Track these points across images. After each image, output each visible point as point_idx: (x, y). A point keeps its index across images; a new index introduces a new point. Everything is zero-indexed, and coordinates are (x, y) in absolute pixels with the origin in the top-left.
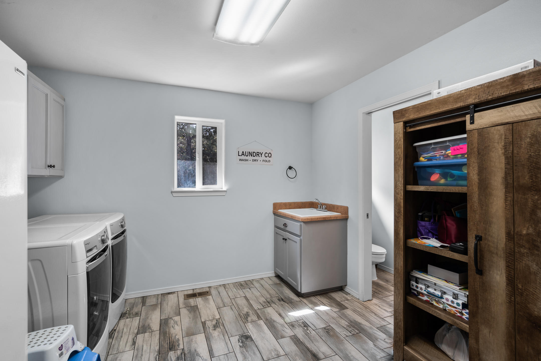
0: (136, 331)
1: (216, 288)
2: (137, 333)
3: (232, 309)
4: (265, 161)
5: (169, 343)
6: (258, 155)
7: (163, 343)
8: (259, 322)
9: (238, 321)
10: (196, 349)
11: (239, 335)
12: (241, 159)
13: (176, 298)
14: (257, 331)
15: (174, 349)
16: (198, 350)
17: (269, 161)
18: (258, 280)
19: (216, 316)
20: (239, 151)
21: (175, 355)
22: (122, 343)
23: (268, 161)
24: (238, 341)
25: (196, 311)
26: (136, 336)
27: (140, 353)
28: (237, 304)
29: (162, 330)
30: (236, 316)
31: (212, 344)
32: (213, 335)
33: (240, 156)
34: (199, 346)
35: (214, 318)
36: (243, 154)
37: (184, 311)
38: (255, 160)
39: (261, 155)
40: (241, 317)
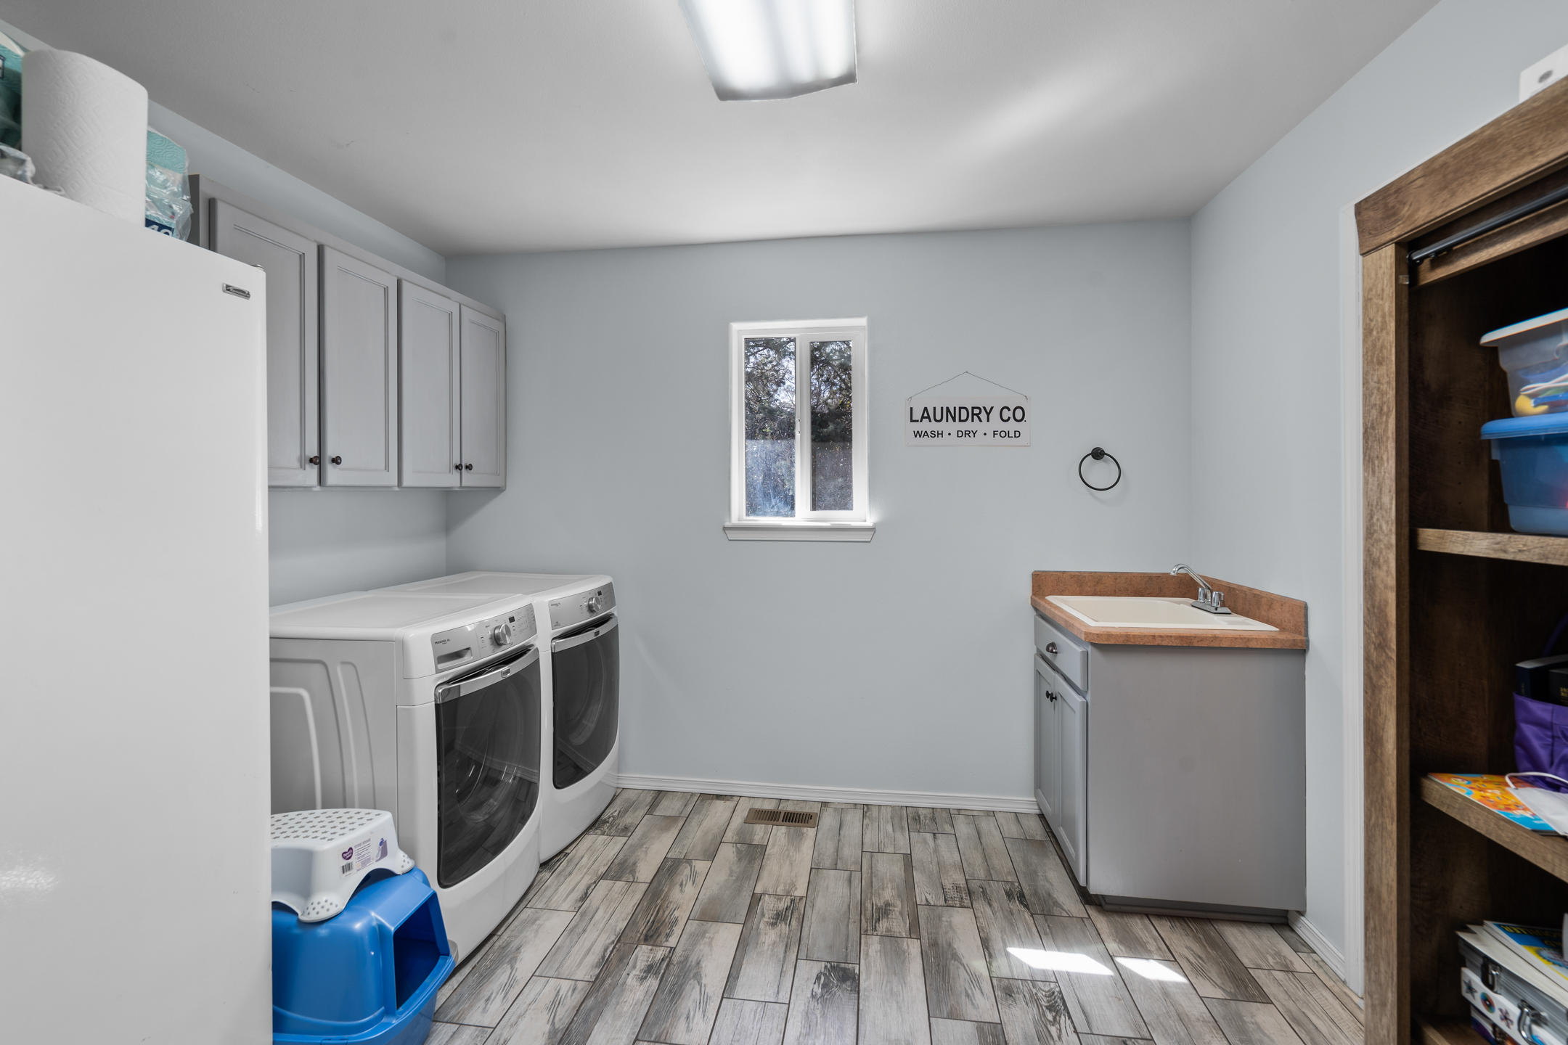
0: (603, 869)
1: (841, 810)
2: (603, 877)
3: (850, 882)
4: (1003, 434)
5: (653, 922)
6: (975, 417)
7: (639, 916)
8: (908, 944)
9: (848, 922)
10: (700, 961)
11: (828, 962)
12: (918, 432)
13: (728, 814)
14: (886, 971)
15: (655, 941)
16: (703, 965)
17: (1017, 434)
18: (975, 813)
19: (796, 889)
20: (911, 408)
21: (649, 957)
22: (564, 889)
23: (1012, 434)
24: (817, 978)
25: (755, 859)
26: (596, 883)
27: (584, 924)
28: (872, 873)
29: (654, 884)
30: (849, 905)
31: (745, 960)
32: (762, 938)
33: (918, 421)
34: (711, 955)
35: (789, 892)
36: (926, 415)
37: (727, 853)
38: (967, 433)
39: (988, 414)
40: (863, 912)
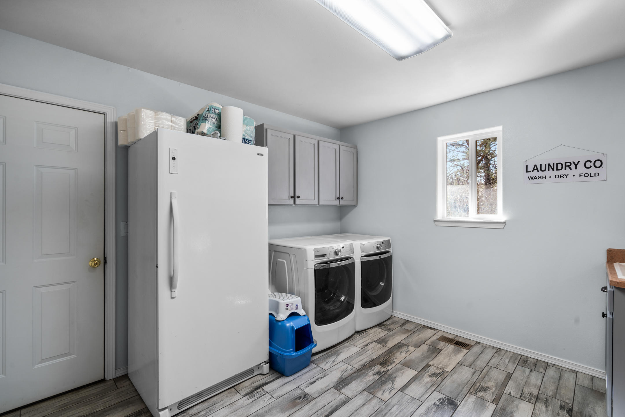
0: (376, 339)
1: (485, 347)
2: (375, 342)
3: (474, 374)
4: (586, 175)
5: (386, 360)
6: (567, 168)
7: (382, 357)
8: (489, 405)
9: (465, 386)
10: (396, 377)
11: (447, 396)
12: (531, 177)
13: (431, 335)
14: (472, 409)
15: (384, 365)
16: (397, 378)
17: (597, 175)
18: (564, 369)
19: (447, 368)
20: (527, 166)
21: (379, 369)
22: (361, 341)
23: (593, 174)
24: (439, 399)
25: (435, 353)
26: (372, 343)
27: (363, 353)
28: (487, 374)
29: (391, 349)
30: (468, 381)
31: (413, 383)
32: (424, 379)
33: (531, 172)
34: (401, 377)
35: (443, 368)
36: (535, 168)
37: (424, 348)
38: (561, 176)
39: (576, 165)
40: (474, 386)
